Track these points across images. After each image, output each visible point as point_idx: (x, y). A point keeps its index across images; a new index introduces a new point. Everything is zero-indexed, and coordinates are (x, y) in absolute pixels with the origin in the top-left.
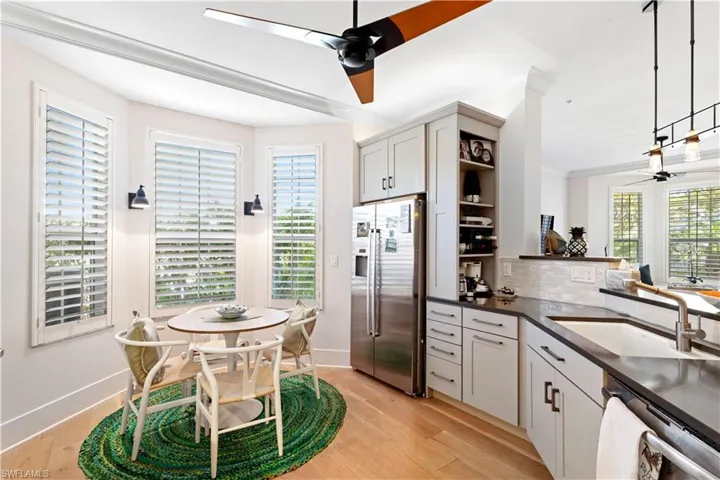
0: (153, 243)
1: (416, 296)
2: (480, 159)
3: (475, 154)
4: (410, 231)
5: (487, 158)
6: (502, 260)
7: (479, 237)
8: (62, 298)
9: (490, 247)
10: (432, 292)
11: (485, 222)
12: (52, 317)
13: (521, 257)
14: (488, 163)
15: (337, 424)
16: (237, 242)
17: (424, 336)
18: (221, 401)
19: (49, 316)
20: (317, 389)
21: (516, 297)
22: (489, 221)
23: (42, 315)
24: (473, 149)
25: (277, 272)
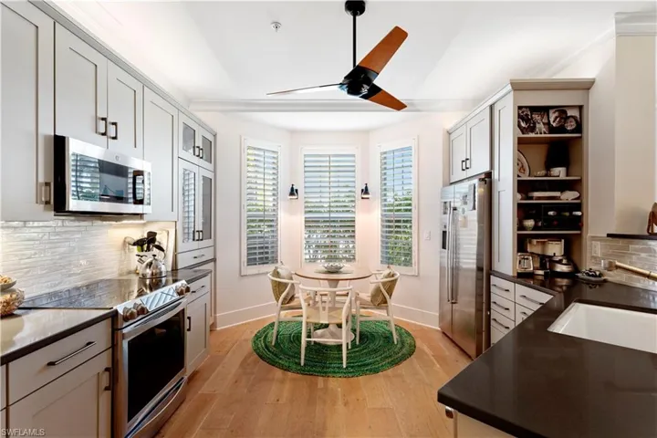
0: (304, 220)
1: (480, 269)
2: (561, 129)
3: (554, 125)
4: (474, 208)
5: (571, 125)
6: (594, 238)
7: (551, 213)
8: (257, 251)
9: (577, 223)
10: (497, 267)
11: (569, 196)
12: (251, 262)
13: (609, 235)
14: (572, 132)
15: (396, 363)
16: (356, 220)
17: (489, 309)
18: (308, 320)
19: (249, 260)
20: (395, 337)
21: (605, 281)
22: (576, 194)
23: (246, 260)
24: (552, 120)
25: (387, 243)
